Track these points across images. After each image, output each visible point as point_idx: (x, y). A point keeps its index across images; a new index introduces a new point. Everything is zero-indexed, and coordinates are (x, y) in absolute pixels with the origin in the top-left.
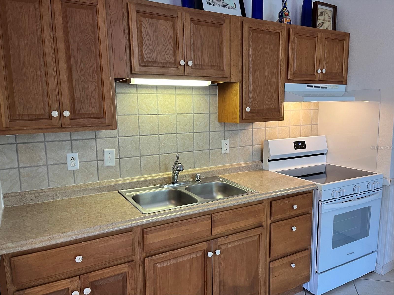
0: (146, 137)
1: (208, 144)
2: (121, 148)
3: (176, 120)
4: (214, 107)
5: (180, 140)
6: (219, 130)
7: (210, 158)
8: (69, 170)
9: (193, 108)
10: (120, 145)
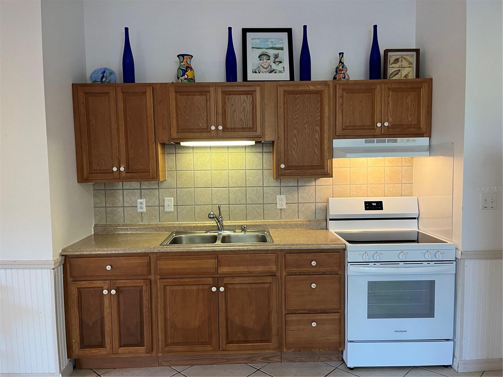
0: (200, 189)
1: (261, 198)
2: (178, 197)
3: (228, 175)
4: (268, 164)
5: (232, 193)
6: (274, 185)
7: (265, 212)
8: (138, 211)
9: (245, 165)
10: (178, 195)
